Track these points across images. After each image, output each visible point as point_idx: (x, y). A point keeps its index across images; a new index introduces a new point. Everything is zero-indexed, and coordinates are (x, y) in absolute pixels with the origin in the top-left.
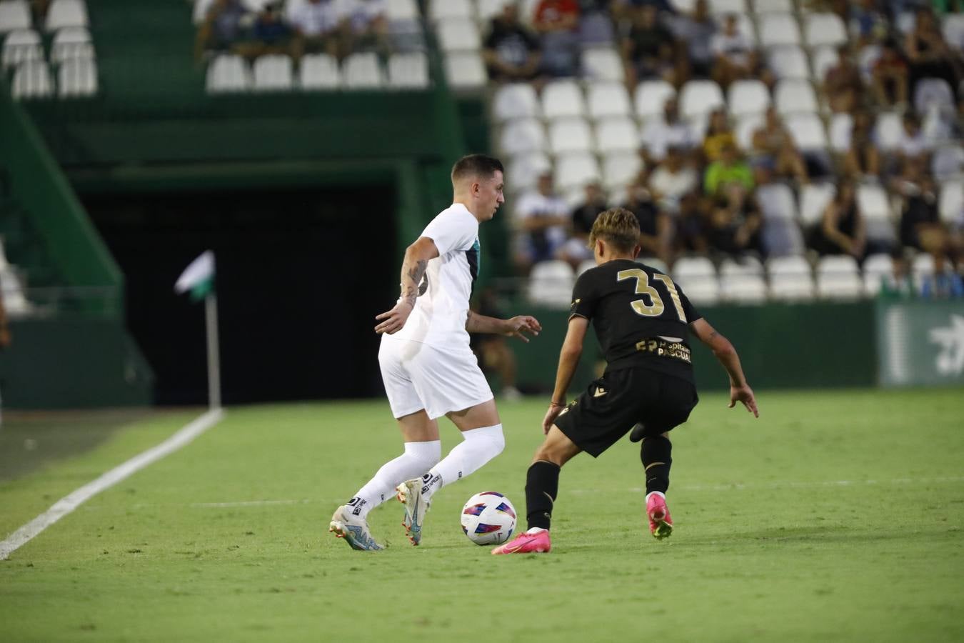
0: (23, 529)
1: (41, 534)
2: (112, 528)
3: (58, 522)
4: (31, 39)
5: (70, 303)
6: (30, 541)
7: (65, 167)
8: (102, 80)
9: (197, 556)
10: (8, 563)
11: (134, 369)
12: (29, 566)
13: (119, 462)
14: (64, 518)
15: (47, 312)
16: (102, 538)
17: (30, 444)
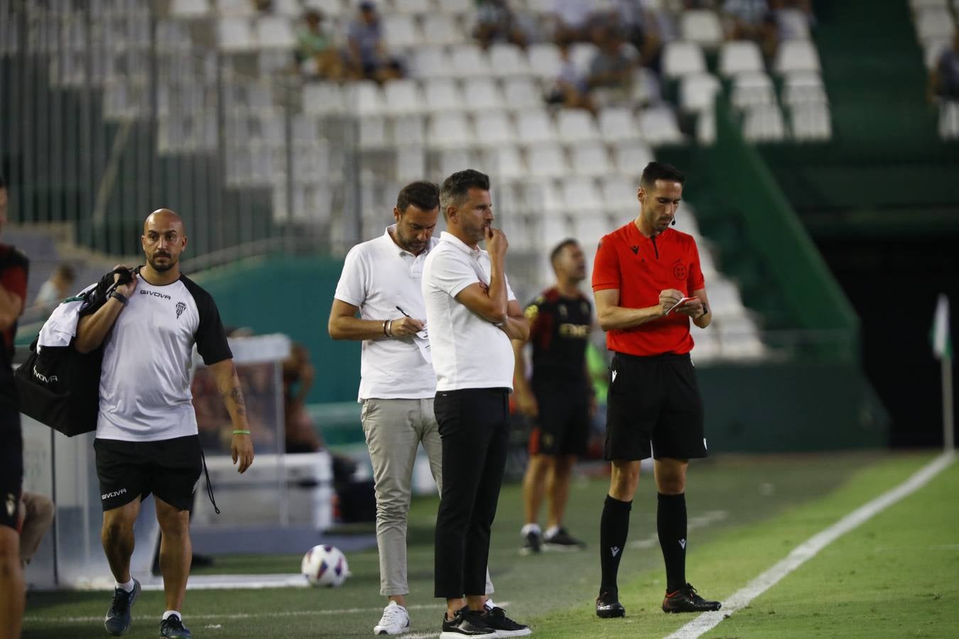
0: (763, 576)
1: (782, 582)
2: (853, 573)
3: (800, 568)
4: (762, 83)
5: (806, 348)
6: (771, 588)
7: (800, 210)
8: (835, 125)
9: (936, 598)
10: (749, 611)
11: (870, 412)
12: (770, 613)
13: (859, 504)
14: (805, 564)
15: (782, 356)
16: (843, 583)
17: (767, 488)
